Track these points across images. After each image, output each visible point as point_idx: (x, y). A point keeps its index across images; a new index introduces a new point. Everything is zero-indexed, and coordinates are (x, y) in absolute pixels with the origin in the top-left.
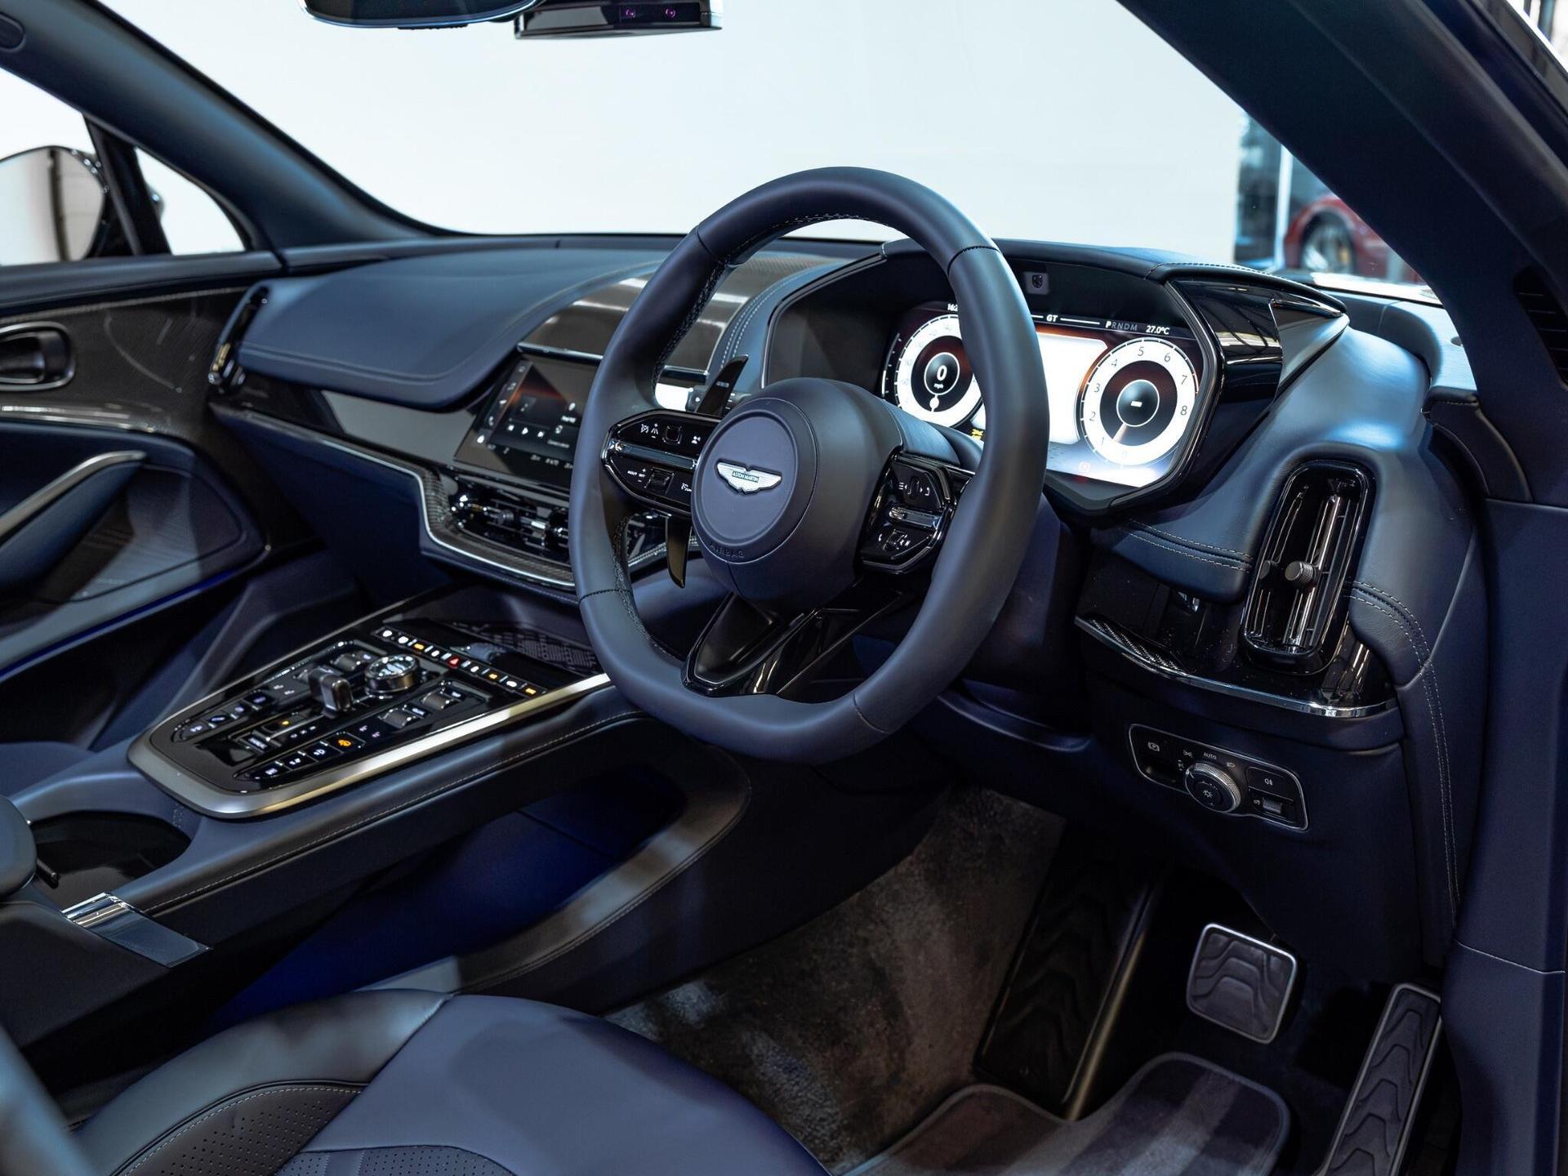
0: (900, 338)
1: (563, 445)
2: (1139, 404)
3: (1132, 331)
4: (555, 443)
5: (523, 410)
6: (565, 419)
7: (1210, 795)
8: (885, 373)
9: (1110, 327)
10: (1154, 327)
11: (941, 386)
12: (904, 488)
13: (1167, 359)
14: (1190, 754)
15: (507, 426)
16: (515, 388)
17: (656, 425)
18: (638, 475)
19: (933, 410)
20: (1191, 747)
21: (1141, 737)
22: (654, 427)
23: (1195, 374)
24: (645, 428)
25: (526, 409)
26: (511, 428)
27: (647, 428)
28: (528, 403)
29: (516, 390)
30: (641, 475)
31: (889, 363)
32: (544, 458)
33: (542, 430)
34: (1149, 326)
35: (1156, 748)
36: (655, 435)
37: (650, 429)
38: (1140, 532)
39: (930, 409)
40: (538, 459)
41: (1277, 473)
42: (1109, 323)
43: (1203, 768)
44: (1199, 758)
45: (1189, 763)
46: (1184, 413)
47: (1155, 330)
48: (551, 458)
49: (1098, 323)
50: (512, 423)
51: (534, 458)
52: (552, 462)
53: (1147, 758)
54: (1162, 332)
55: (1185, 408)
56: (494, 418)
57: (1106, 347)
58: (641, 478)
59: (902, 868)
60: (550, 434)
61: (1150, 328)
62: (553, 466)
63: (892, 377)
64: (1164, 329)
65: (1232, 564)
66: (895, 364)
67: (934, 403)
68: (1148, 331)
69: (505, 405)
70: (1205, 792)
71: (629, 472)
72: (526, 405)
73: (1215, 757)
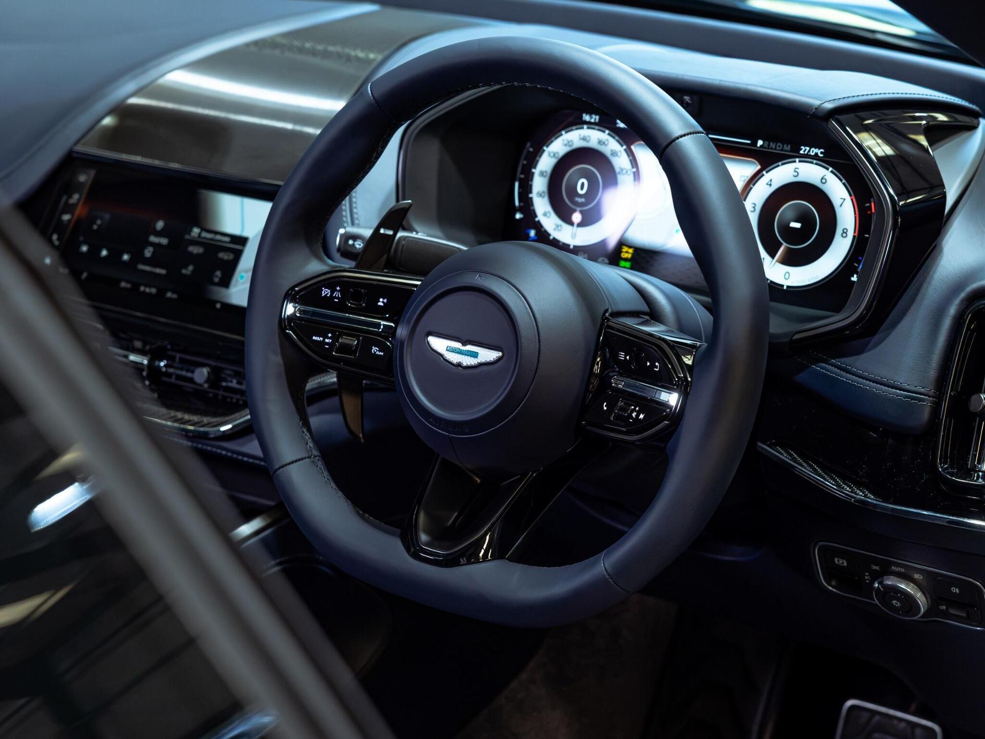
0: (531, 146)
1: (158, 271)
2: (797, 225)
3: (785, 151)
4: (147, 268)
5: (95, 227)
6: (153, 239)
7: (899, 604)
8: (517, 184)
9: (761, 146)
10: (808, 148)
11: (583, 200)
12: (625, 358)
13: (824, 181)
14: (877, 568)
15: (79, 247)
16: (79, 200)
17: (338, 288)
18: (324, 340)
19: (575, 225)
20: (876, 561)
21: (827, 555)
22: (336, 290)
23: (853, 197)
24: (326, 292)
25: (99, 226)
26: (84, 248)
27: (329, 291)
28: (101, 220)
29: (81, 203)
30: (327, 341)
31: (522, 173)
32: (136, 286)
33: (128, 253)
34: (802, 147)
35: (843, 563)
36: (338, 298)
37: (332, 293)
38: (824, 365)
39: (572, 224)
40: (129, 286)
41: (952, 310)
42: (760, 143)
43: (890, 581)
44: (886, 571)
45: (878, 576)
46: (844, 235)
47: (809, 151)
48: (146, 286)
49: (749, 142)
50: (85, 243)
51: (123, 284)
52: (148, 290)
53: (832, 572)
54: (816, 154)
55: (845, 231)
56: (58, 235)
57: (759, 167)
58: (327, 344)
59: (524, 676)
60: (138, 257)
61: (804, 150)
62: (150, 294)
63: (526, 188)
64: (819, 151)
65: (920, 400)
66: (529, 177)
67: (577, 217)
68: (802, 152)
69: (70, 221)
70: (894, 602)
71: (314, 338)
72: (99, 222)
73: (903, 570)
